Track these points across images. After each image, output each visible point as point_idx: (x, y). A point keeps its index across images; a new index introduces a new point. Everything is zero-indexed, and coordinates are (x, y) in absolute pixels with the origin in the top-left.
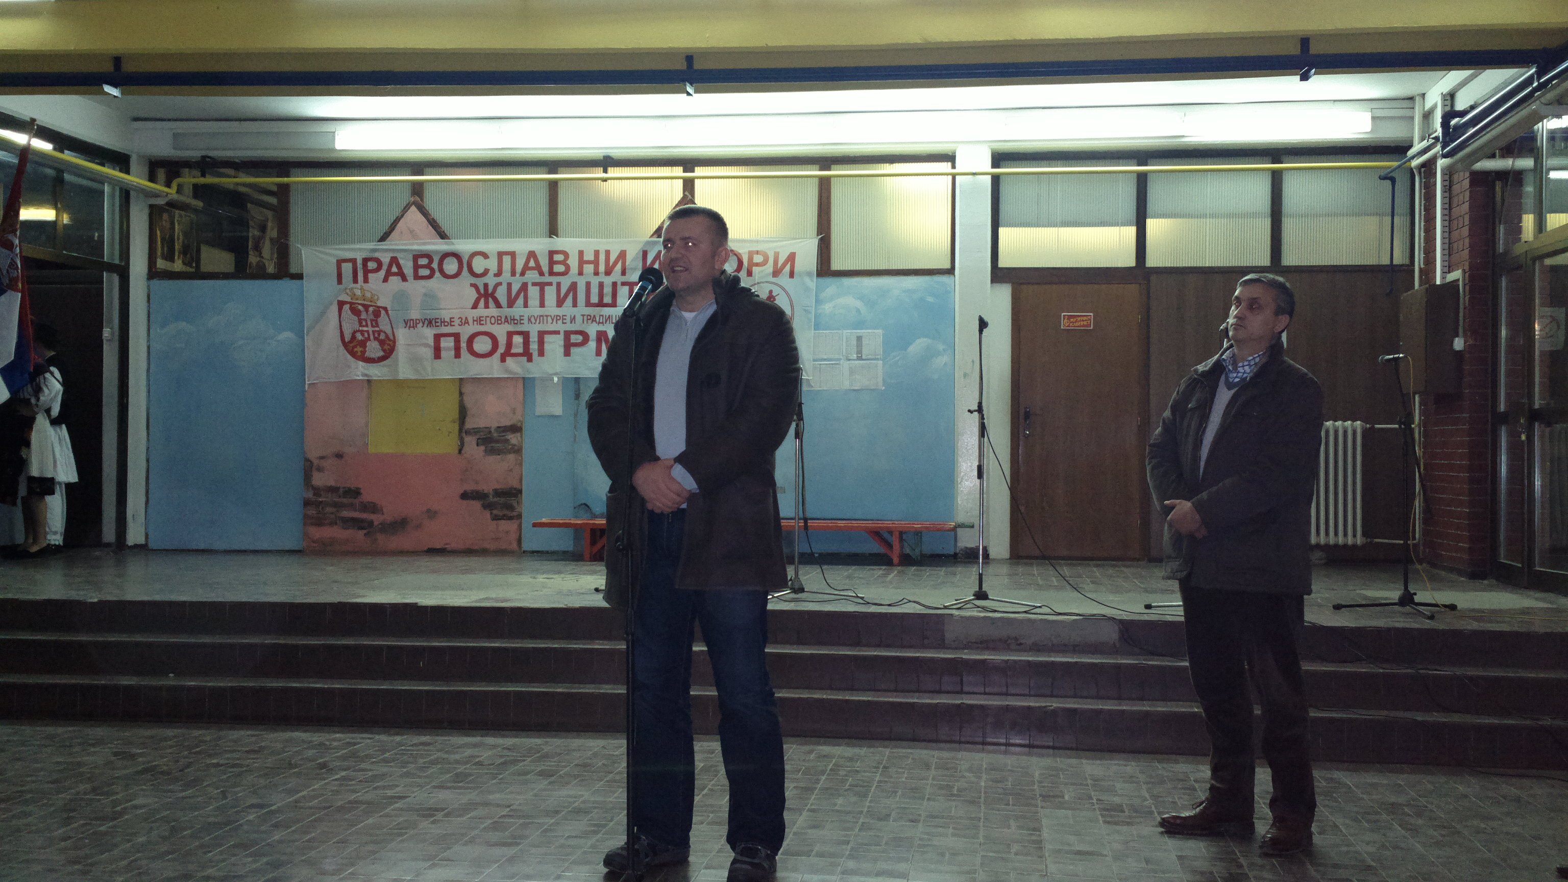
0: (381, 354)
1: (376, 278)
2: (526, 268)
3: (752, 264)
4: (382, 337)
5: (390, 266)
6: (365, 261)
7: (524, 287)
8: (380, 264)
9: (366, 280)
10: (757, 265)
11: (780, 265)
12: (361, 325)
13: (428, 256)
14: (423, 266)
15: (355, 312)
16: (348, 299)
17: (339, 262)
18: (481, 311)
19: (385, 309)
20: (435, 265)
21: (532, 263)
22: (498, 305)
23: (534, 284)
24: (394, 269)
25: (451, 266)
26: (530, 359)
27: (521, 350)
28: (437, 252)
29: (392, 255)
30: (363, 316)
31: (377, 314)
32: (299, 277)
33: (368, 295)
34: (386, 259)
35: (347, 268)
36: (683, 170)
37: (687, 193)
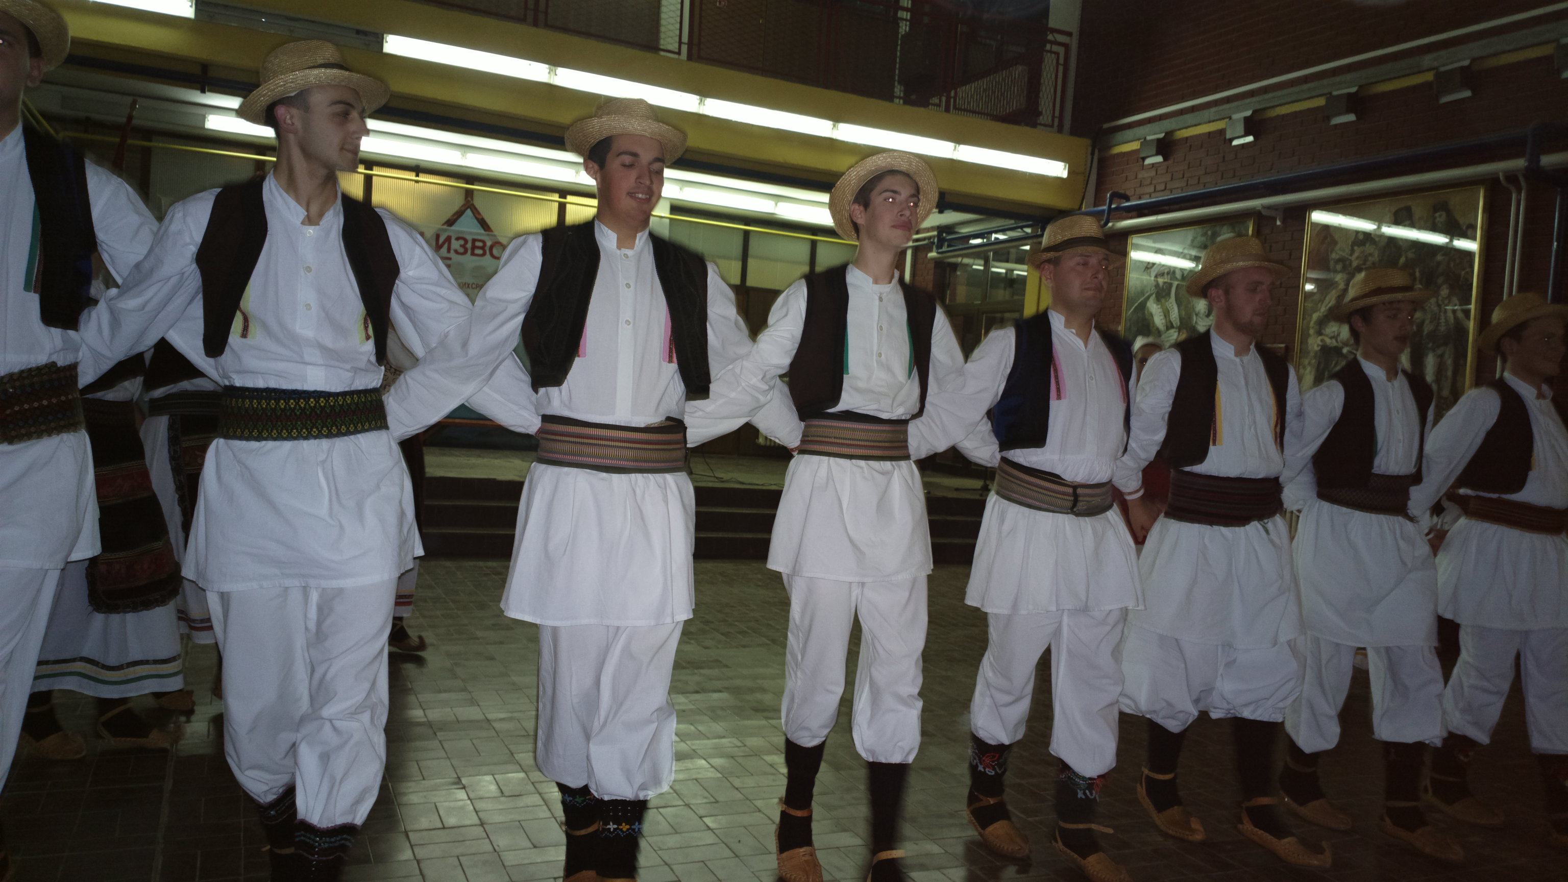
36: (467, 183)
37: (469, 199)
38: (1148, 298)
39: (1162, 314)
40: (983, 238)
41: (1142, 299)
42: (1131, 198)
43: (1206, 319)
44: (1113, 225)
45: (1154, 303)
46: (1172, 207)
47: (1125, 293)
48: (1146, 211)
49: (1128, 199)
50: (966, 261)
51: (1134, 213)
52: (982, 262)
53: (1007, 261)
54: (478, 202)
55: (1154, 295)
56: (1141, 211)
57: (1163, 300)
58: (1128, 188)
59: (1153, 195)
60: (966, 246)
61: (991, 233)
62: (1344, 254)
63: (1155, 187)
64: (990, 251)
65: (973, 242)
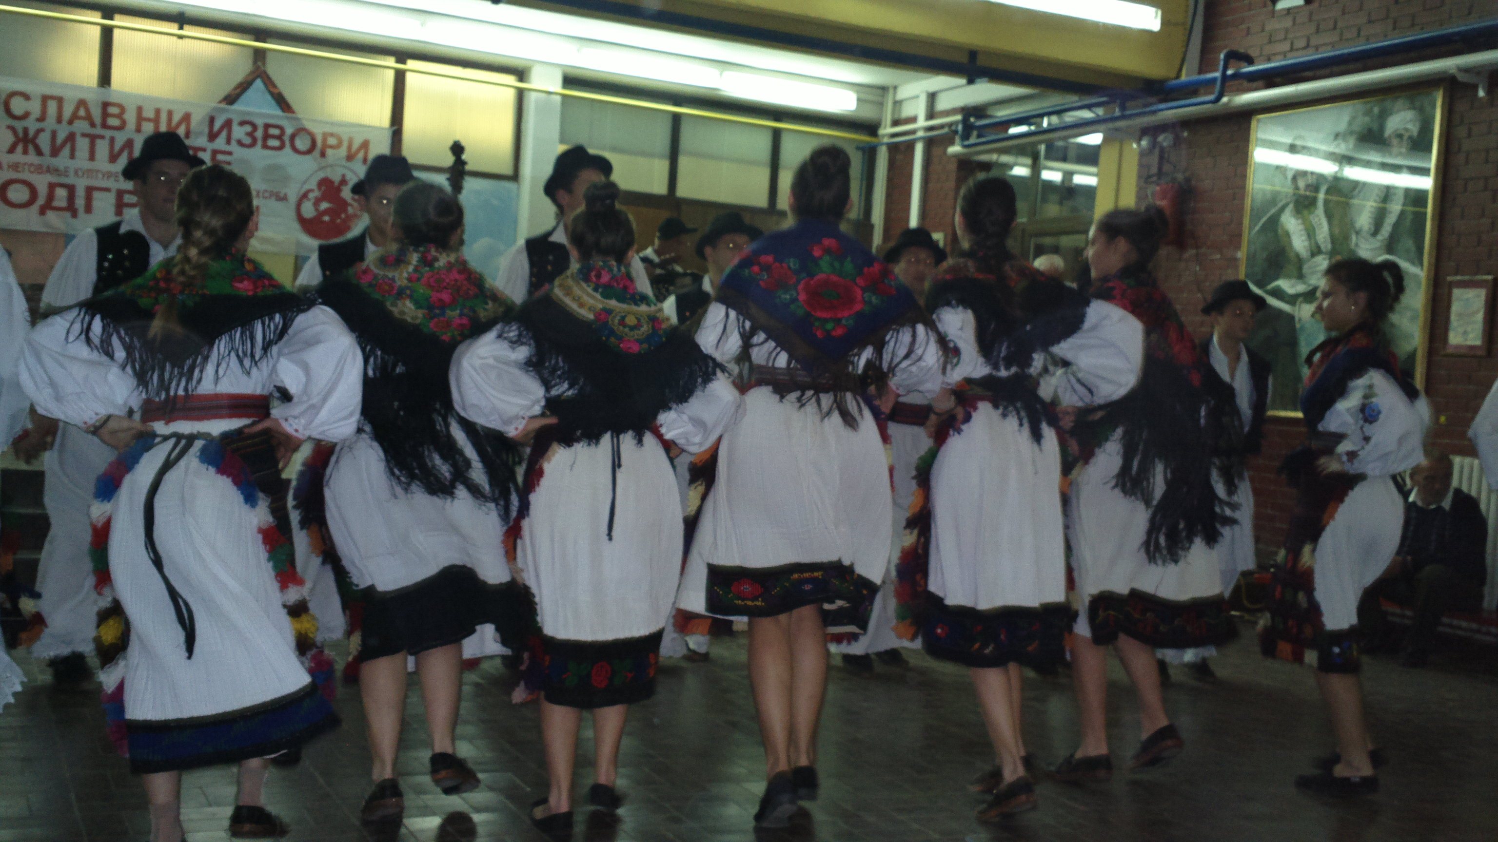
2: (74, 117)
3: (325, 145)
7: (71, 137)
10: (331, 147)
11: (355, 148)
18: (18, 157)
21: (82, 112)
22: (39, 153)
23: (84, 135)
26: (75, 214)
27: (63, 204)
36: (257, 40)
37: (260, 63)
38: (1282, 209)
39: (1303, 232)
40: (1030, 124)
41: (1273, 211)
42: (1256, 61)
43: (1372, 240)
44: (1229, 101)
45: (1291, 216)
46: (1318, 73)
47: (1248, 202)
48: (1278, 80)
49: (1250, 61)
50: (1005, 159)
51: (1260, 83)
52: (1029, 161)
53: (1064, 159)
54: (272, 69)
55: (1291, 206)
56: (1270, 79)
57: (1305, 212)
58: (1250, 45)
59: (1289, 55)
60: (1005, 136)
61: (1042, 116)
63: (1292, 44)
64: (1041, 142)
65: (1014, 130)
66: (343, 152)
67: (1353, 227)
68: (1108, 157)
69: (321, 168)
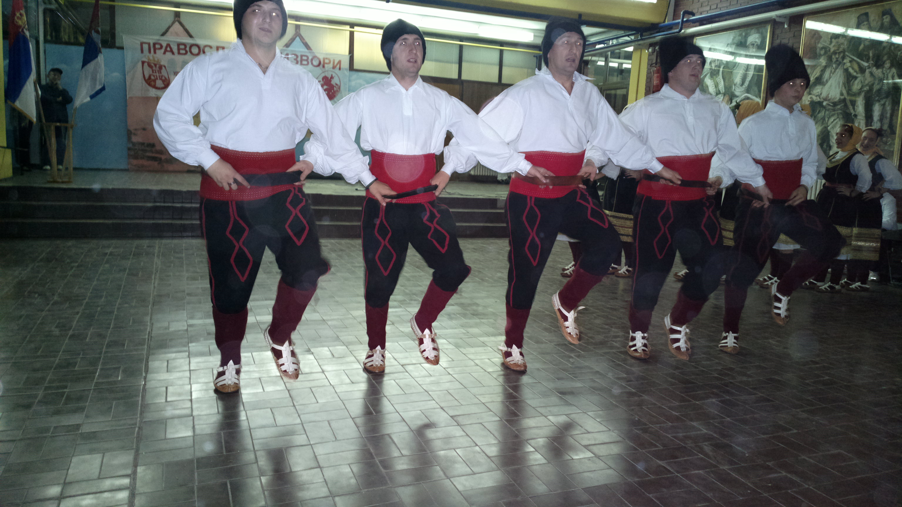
0: (163, 86)
1: (160, 53)
3: (324, 63)
4: (163, 78)
5: (166, 47)
6: (154, 44)
8: (161, 47)
9: (155, 52)
10: (327, 63)
11: (335, 64)
12: (153, 72)
13: (185, 45)
14: (182, 49)
15: (150, 66)
16: (147, 60)
17: (142, 44)
19: (165, 67)
20: (188, 49)
24: (168, 49)
25: (195, 50)
28: (188, 44)
29: (168, 43)
30: (154, 68)
31: (161, 67)
32: (122, 48)
33: (156, 59)
34: (164, 45)
35: (146, 47)
37: (298, 31)
38: (705, 76)
39: (714, 85)
40: (604, 44)
41: (702, 77)
42: (696, 15)
43: (741, 88)
44: (685, 31)
45: (709, 79)
46: (720, 19)
48: (705, 22)
49: (694, 15)
50: (594, 58)
51: (697, 24)
52: (604, 59)
53: (619, 58)
55: (709, 74)
56: (701, 22)
57: (715, 77)
58: (693, 8)
59: (709, 12)
60: (594, 49)
61: (609, 40)
62: (826, 44)
63: (710, 7)
64: (608, 51)
65: (598, 47)
66: (331, 65)
67: (733, 82)
68: (636, 56)
69: (323, 72)
